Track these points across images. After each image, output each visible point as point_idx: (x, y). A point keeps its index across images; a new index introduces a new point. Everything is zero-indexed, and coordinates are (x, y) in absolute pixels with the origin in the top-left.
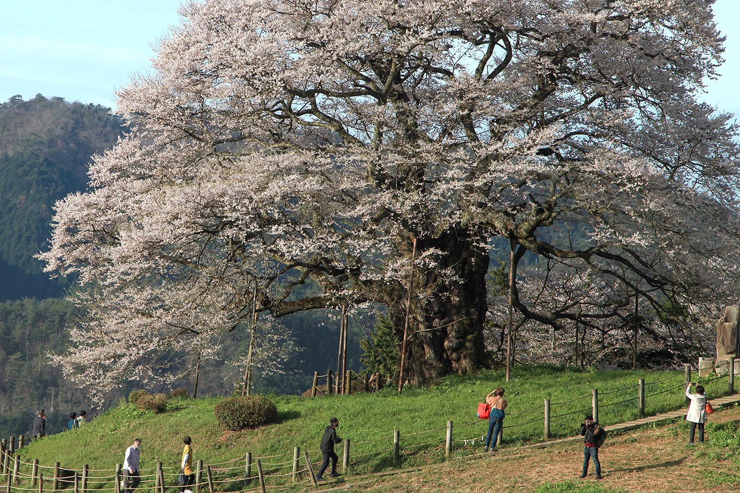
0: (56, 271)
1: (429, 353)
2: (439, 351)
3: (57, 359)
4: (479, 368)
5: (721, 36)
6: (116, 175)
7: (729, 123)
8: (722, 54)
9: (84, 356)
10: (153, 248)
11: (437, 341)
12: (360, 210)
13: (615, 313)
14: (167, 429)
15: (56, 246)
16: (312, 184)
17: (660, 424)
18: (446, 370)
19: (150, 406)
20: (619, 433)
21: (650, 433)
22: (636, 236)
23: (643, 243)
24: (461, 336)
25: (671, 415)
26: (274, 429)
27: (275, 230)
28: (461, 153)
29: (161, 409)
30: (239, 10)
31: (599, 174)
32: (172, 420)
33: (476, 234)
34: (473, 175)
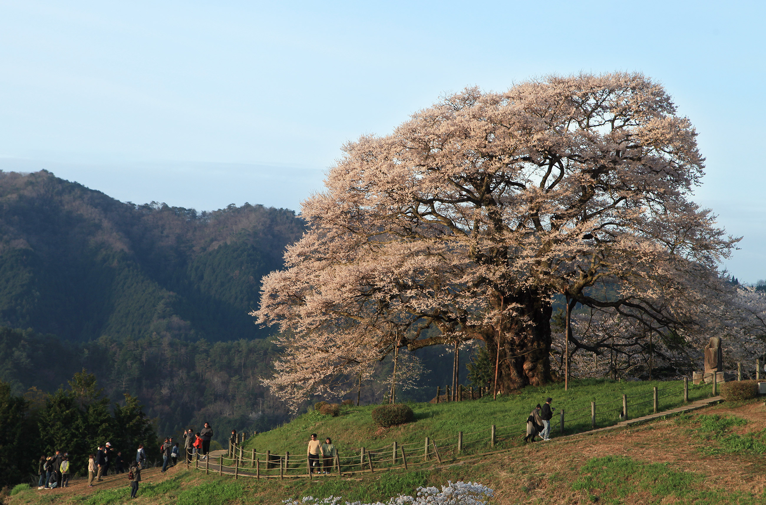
1: (513, 372)
2: (520, 371)
4: (547, 382)
5: (702, 157)
6: (302, 258)
8: (703, 169)
9: (284, 379)
10: (329, 306)
11: (518, 364)
12: (466, 278)
13: (636, 343)
14: (340, 427)
15: (263, 307)
16: (433, 261)
17: (668, 417)
19: (328, 412)
20: (641, 423)
21: (662, 423)
22: (650, 292)
23: (654, 296)
24: (535, 361)
25: (676, 410)
26: (412, 425)
27: (409, 293)
28: (532, 238)
29: (336, 414)
30: (381, 147)
31: (624, 251)
32: (344, 421)
33: (543, 293)
34: (540, 253)
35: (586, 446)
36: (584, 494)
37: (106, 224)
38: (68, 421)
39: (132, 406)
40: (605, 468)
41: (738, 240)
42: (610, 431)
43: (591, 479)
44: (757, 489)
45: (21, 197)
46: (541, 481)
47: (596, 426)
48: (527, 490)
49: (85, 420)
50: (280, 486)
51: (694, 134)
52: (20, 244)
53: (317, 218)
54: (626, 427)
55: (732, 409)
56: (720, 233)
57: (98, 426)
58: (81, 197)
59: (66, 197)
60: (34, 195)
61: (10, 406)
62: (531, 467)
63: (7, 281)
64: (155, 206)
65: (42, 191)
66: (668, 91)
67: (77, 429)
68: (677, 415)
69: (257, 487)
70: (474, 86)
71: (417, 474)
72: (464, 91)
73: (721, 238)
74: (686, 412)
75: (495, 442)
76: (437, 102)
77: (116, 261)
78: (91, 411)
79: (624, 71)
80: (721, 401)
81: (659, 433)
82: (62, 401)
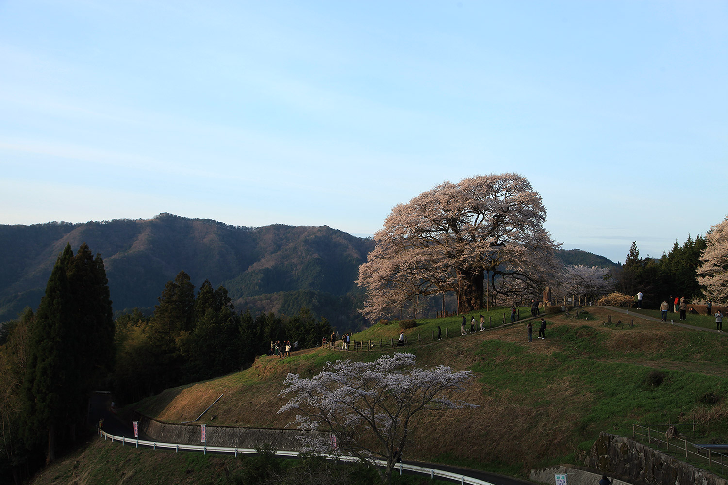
0: (361, 286)
1: (467, 305)
2: (470, 304)
3: (360, 311)
4: (481, 309)
5: (545, 209)
6: (374, 257)
7: (548, 233)
8: (546, 214)
9: (367, 310)
10: (382, 278)
11: (469, 301)
12: (439, 264)
13: (524, 290)
14: (387, 330)
15: (360, 279)
16: (425, 257)
17: (522, 322)
18: (472, 309)
19: (383, 323)
20: (510, 325)
21: (519, 325)
22: (520, 268)
23: (522, 270)
24: (476, 299)
25: (526, 319)
26: (415, 328)
27: (415, 271)
28: (468, 246)
29: (387, 324)
30: (404, 208)
31: (508, 250)
32: (389, 327)
33: (473, 270)
34: (471, 252)
35: (484, 336)
36: (479, 357)
37: (350, 247)
38: (298, 328)
39: (324, 321)
40: (489, 345)
41: (562, 244)
42: (496, 329)
43: (482, 350)
44: (549, 353)
45: (316, 236)
46: (462, 351)
47: (491, 327)
48: (456, 356)
49: (305, 328)
50: (356, 355)
51: (541, 199)
52: (316, 256)
53: (380, 241)
54: (503, 327)
55: (549, 318)
56: (553, 242)
57: (310, 330)
58: (340, 236)
59: (334, 236)
60: (321, 235)
61: (274, 322)
62: (459, 345)
63: (311, 271)
64: (370, 239)
65: (324, 234)
66: (528, 180)
67: (301, 331)
68: (526, 321)
69: (347, 356)
70: (447, 181)
71: (412, 349)
72: (443, 183)
73: (554, 243)
74: (530, 320)
75: (448, 335)
76: (432, 189)
77: (354, 262)
78: (307, 324)
79: (508, 172)
80: (546, 315)
81: (516, 329)
82: (295, 320)
